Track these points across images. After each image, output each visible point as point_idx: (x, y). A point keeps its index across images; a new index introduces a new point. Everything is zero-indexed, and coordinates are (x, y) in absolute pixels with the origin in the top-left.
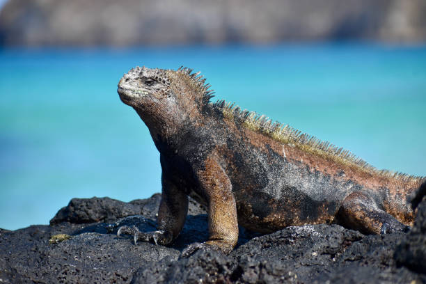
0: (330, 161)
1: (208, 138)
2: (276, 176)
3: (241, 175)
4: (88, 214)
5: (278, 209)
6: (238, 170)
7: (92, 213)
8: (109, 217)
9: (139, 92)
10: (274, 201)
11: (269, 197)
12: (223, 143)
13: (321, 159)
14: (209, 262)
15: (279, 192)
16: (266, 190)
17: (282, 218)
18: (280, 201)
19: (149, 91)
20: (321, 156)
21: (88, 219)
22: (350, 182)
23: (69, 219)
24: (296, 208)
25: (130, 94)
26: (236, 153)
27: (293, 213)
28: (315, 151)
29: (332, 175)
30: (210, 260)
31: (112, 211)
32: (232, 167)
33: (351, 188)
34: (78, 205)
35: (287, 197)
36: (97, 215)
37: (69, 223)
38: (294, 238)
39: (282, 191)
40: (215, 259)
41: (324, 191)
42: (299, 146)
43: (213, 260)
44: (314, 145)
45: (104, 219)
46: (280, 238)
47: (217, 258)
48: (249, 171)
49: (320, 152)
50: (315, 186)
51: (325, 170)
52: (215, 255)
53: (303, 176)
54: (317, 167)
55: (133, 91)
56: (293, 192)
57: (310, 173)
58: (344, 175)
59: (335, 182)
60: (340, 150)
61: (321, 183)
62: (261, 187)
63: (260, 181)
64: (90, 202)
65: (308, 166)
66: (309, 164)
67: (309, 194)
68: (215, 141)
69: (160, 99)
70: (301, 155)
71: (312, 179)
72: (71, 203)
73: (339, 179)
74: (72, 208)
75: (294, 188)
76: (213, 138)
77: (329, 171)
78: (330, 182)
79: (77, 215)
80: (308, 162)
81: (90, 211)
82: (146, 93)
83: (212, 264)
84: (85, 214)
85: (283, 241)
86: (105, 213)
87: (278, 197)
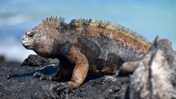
0: (135, 41)
1: (67, 42)
2: (105, 49)
3: (88, 53)
4: (35, 62)
5: (107, 65)
6: (86, 51)
7: (37, 61)
8: (44, 64)
9: (30, 42)
10: (104, 62)
11: (102, 60)
12: (75, 41)
13: (131, 40)
14: (48, 97)
15: (107, 56)
16: (100, 57)
17: (109, 69)
18: (107, 61)
19: (33, 39)
20: (131, 38)
21: (35, 64)
22: (142, 53)
23: (28, 64)
24: (115, 64)
25: (27, 44)
26: (83, 43)
27: (113, 66)
28: (129, 35)
29: (134, 49)
30: (48, 96)
31: (46, 61)
32: (83, 50)
33: (142, 56)
34: (31, 58)
35: (111, 58)
36: (39, 63)
37: (28, 66)
38: (105, 82)
39: (108, 56)
40: (51, 95)
41: (129, 57)
42: (121, 32)
43: (50, 96)
44: (129, 32)
45: (42, 64)
46: (100, 81)
47: (52, 95)
48: (91, 50)
49: (132, 36)
50: (124, 54)
51: (131, 46)
52: (51, 93)
53: (119, 48)
54: (128, 44)
55: (28, 43)
56: (114, 56)
57: (123, 46)
58: (140, 50)
59: (135, 52)
60: (142, 36)
61: (128, 52)
62: (98, 56)
63: (96, 53)
64: (36, 57)
65: (123, 43)
66: (124, 42)
67: (121, 57)
68: (71, 42)
69: (39, 40)
70: (121, 37)
71: (124, 50)
72: (29, 57)
73: (137, 51)
74: (29, 59)
75: (114, 54)
76: (70, 41)
77: (133, 47)
78: (133, 52)
79: (30, 63)
80: (123, 41)
81: (36, 61)
82: (32, 41)
83: (50, 97)
84: (34, 62)
85: (100, 83)
86: (43, 62)
87: (106, 59)
